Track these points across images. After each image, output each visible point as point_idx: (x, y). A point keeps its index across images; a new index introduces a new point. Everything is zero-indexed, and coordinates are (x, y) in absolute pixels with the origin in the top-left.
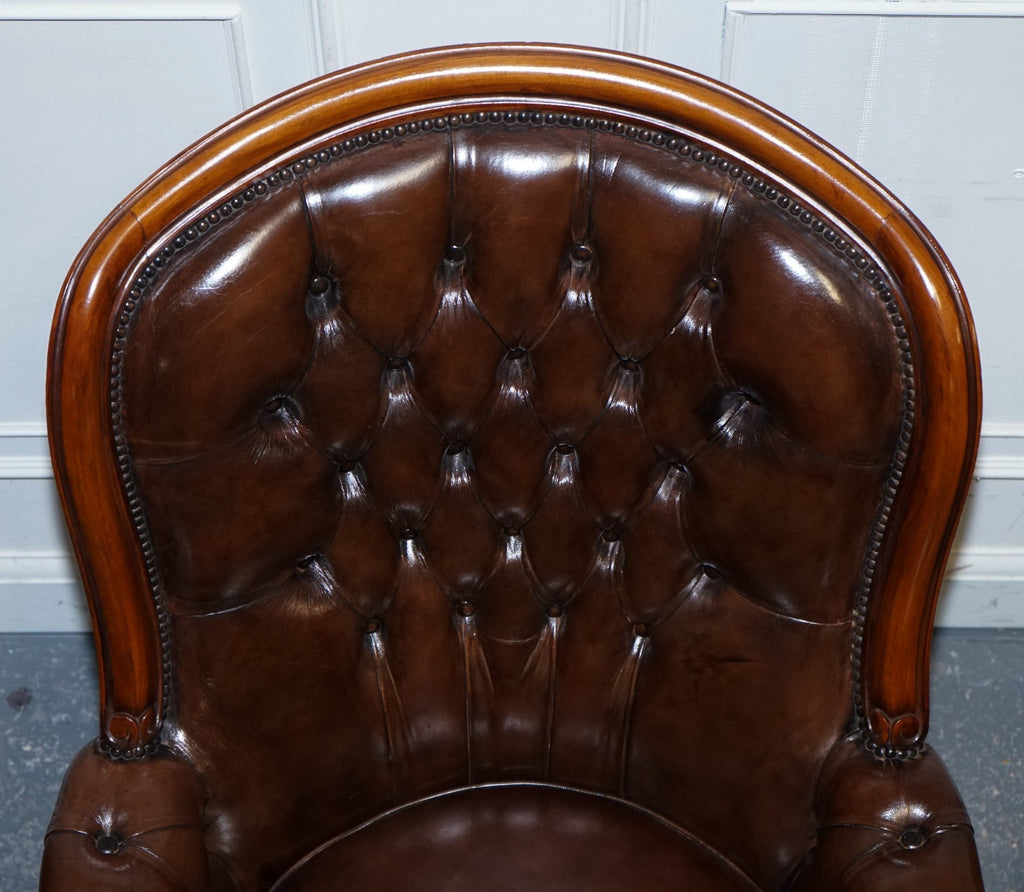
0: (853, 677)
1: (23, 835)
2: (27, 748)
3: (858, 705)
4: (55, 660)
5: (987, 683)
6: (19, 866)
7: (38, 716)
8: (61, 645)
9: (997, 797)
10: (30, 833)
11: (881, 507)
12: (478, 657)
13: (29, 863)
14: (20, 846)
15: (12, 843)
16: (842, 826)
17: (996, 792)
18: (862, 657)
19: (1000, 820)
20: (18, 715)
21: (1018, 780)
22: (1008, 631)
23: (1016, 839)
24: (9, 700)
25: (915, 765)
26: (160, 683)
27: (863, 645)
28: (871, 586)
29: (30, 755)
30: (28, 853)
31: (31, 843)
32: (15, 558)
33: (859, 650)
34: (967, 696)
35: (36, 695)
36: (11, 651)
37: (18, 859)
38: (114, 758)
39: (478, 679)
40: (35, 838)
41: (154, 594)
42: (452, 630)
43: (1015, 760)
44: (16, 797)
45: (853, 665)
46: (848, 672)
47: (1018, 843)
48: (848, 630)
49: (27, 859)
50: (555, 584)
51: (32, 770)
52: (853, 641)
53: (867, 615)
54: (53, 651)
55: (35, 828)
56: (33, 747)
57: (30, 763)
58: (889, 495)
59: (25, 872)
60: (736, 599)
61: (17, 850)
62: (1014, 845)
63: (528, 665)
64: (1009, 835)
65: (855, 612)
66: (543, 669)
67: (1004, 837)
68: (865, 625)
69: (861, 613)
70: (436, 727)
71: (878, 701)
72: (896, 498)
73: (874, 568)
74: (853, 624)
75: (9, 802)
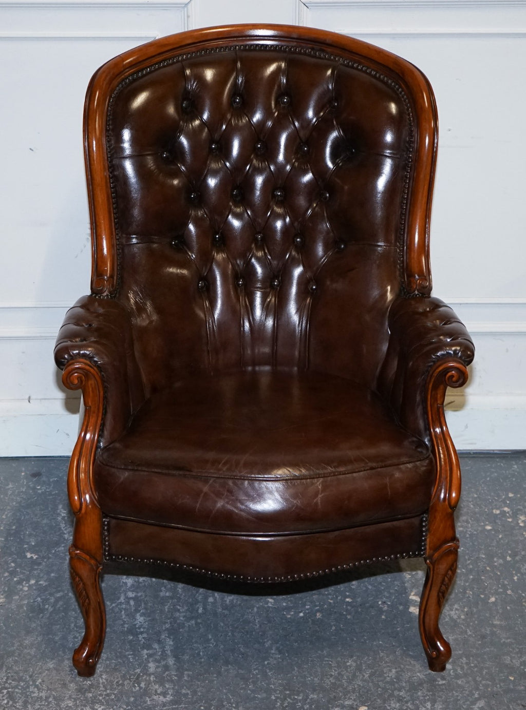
2: (39, 487)
7: (44, 479)
20: (35, 479)
24: (31, 475)
29: (40, 489)
35: (43, 474)
36: (33, 463)
44: (33, 500)
51: (40, 493)
56: (41, 487)
75: (29, 501)
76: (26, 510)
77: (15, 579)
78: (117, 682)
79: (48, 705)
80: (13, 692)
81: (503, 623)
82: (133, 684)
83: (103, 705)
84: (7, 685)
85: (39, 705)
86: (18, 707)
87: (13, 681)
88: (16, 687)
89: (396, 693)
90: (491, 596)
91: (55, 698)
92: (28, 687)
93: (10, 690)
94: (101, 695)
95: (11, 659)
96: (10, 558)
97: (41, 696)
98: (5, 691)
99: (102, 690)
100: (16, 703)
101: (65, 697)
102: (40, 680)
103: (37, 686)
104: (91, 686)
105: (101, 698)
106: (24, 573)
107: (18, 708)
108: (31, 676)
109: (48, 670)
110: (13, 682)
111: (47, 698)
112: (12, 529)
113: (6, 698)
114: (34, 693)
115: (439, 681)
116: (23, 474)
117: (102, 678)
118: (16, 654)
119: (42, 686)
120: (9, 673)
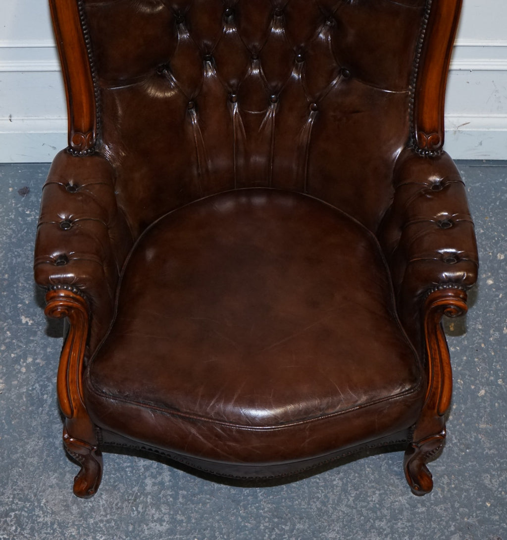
0: (410, 120)
1: (26, 249)
2: (28, 212)
3: (412, 133)
4: (40, 175)
5: (478, 185)
6: (24, 262)
7: (33, 198)
9: (482, 233)
10: (29, 248)
11: (421, 31)
12: (239, 121)
13: (29, 261)
14: (25, 254)
15: (21, 252)
17: (482, 231)
18: (414, 110)
19: (484, 243)
20: (23, 198)
21: (492, 225)
22: (488, 161)
23: (491, 251)
24: (19, 192)
26: (95, 123)
27: (414, 104)
28: (418, 73)
29: (29, 215)
30: (28, 257)
31: (30, 252)
33: (412, 106)
34: (469, 190)
35: (32, 190)
36: (20, 171)
37: (24, 259)
38: (74, 155)
39: (239, 132)
40: (31, 250)
41: (93, 77)
42: (228, 110)
43: (491, 217)
44: (23, 233)
45: (410, 114)
46: (408, 117)
47: (492, 253)
48: (407, 96)
49: (28, 259)
50: (274, 84)
51: (30, 221)
52: (410, 102)
53: (415, 88)
54: (39, 171)
55: (31, 246)
56: (31, 212)
57: (29, 219)
58: (424, 23)
59: (27, 265)
60: (359, 85)
61: (23, 255)
62: (491, 254)
63: (261, 126)
64: (488, 249)
65: (410, 87)
66: (268, 130)
67: (486, 250)
68: (415, 93)
69: (413, 87)
71: (421, 129)
72: (427, 24)
73: (419, 63)
74: (410, 93)
75: (19, 235)
76: (17, 250)
77: (13, 355)
78: (117, 505)
79: (53, 534)
80: (20, 515)
81: (489, 427)
82: (132, 507)
83: (104, 535)
84: (14, 506)
85: (45, 533)
86: (26, 535)
87: (19, 501)
88: (22, 509)
89: (377, 524)
90: (481, 387)
91: (59, 524)
92: (33, 510)
93: (17, 512)
94: (101, 521)
95: (15, 471)
96: (5, 324)
97: (47, 522)
98: (13, 514)
99: (102, 515)
100: (23, 529)
101: (68, 523)
102: (44, 501)
103: (41, 508)
104: (92, 509)
105: (102, 525)
106: (21, 346)
107: (26, 537)
108: (35, 495)
109: (51, 487)
110: (19, 503)
111: (52, 524)
112: (5, 279)
113: (14, 523)
114: (40, 517)
115: (419, 508)
116: (11, 189)
117: (102, 498)
118: (20, 464)
119: (47, 509)
120: (15, 490)
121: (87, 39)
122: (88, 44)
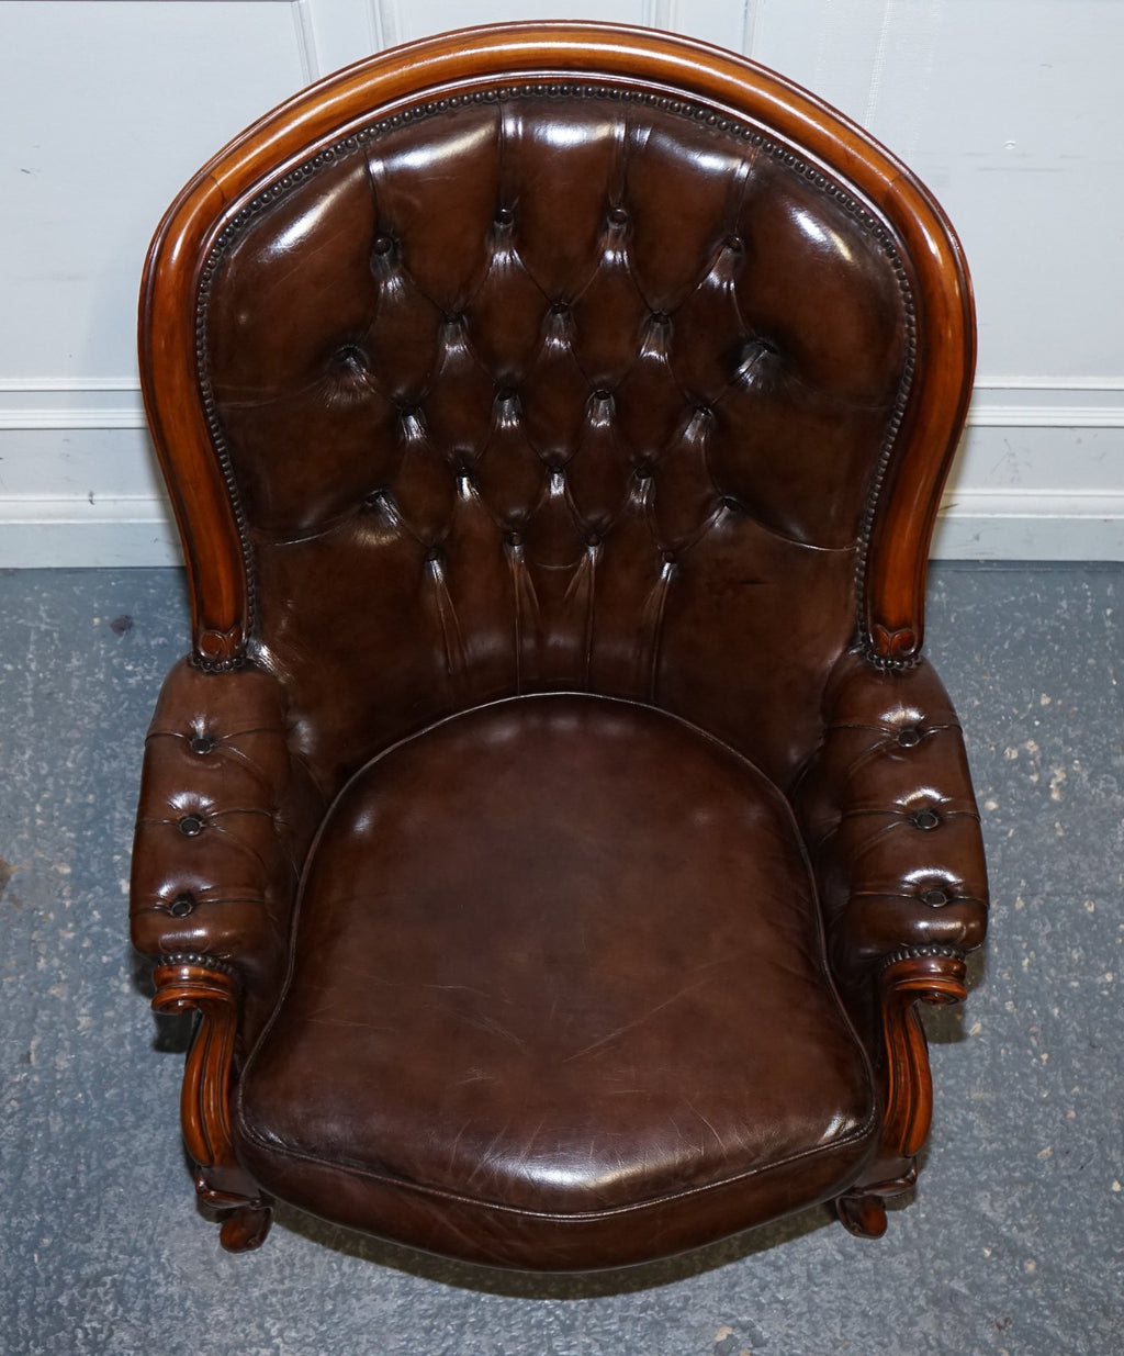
0: (857, 597)
1: (127, 743)
2: (130, 668)
3: (861, 622)
4: (152, 591)
5: (970, 608)
6: (124, 770)
7: (139, 639)
8: (157, 578)
9: (978, 706)
10: (133, 741)
11: (884, 446)
12: (526, 582)
13: (133, 767)
14: (125, 753)
15: (118, 750)
16: (847, 727)
17: (977, 703)
18: (865, 579)
19: (980, 727)
20: (121, 639)
21: (996, 692)
22: (989, 562)
23: (995, 743)
24: (112, 626)
25: (910, 674)
26: (245, 604)
27: (866, 569)
28: (874, 516)
29: (132, 674)
30: (131, 759)
31: (135, 750)
32: (115, 500)
33: (863, 574)
34: (953, 620)
35: (136, 622)
36: (113, 584)
37: (124, 764)
38: (206, 671)
39: (526, 600)
40: (138, 745)
41: (238, 525)
42: (503, 559)
43: (993, 675)
44: (121, 709)
45: (858, 586)
46: (853, 593)
47: (995, 747)
48: (852, 555)
49: (131, 764)
50: (593, 517)
51: (134, 686)
52: (858, 565)
53: (870, 542)
54: (150, 583)
55: (138, 738)
56: (135, 666)
57: (131, 681)
58: (891, 433)
59: (129, 775)
60: (755, 529)
61: (123, 755)
62: (993, 749)
63: (569, 590)
64: (988, 740)
65: (859, 540)
66: (583, 591)
67: (984, 742)
68: (868, 550)
69: (864, 540)
70: (488, 644)
71: (879, 618)
72: (897, 436)
73: (877, 500)
74: (858, 550)
75: (114, 715)
76: (110, 744)
77: (105, 959)
78: (302, 1258)
79: (184, 1318)
80: (123, 1282)
81: (988, 1096)
82: (330, 1263)
83: (279, 1319)
84: (111, 1265)
85: (170, 1317)
86: (133, 1321)
87: (121, 1252)
88: (125, 1271)
90: (975, 1018)
91: (196, 1302)
92: (148, 1271)
93: (116, 1276)
94: (274, 1292)
95: (112, 1193)
96: (90, 896)
97: (171, 1296)
98: (108, 1279)
99: (275, 1280)
100: (128, 1310)
101: (213, 1296)
102: (166, 1252)
103: (162, 1268)
104: (256, 1270)
105: (274, 1300)
106: (120, 941)
107: (133, 1326)
108: (151, 1241)
109: (179, 1224)
110: (121, 1257)
111: (183, 1299)
112: (88, 805)
113: (112, 1299)
114: (158, 1285)
115: (860, 1261)
116: (96, 621)
117: (274, 1247)
118: (121, 1180)
119: (172, 1268)
120: (112, 1231)
121: (224, 461)
122: (226, 469)
